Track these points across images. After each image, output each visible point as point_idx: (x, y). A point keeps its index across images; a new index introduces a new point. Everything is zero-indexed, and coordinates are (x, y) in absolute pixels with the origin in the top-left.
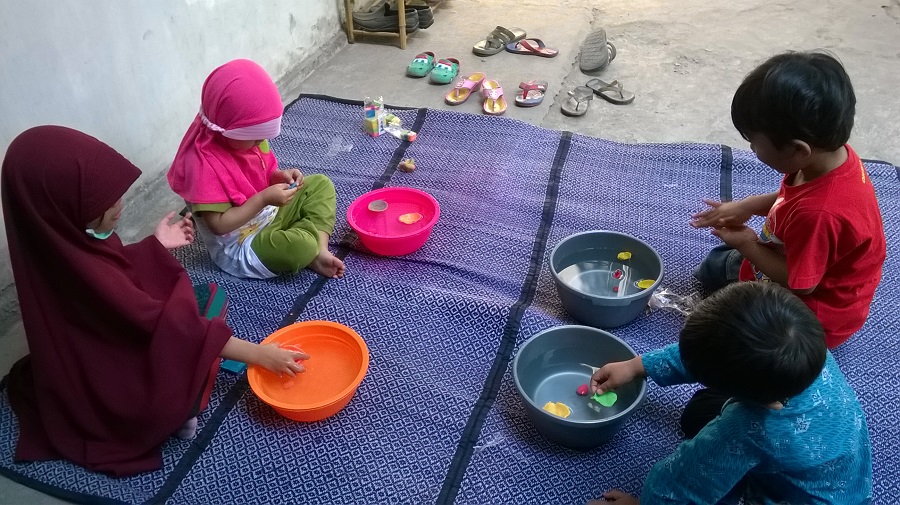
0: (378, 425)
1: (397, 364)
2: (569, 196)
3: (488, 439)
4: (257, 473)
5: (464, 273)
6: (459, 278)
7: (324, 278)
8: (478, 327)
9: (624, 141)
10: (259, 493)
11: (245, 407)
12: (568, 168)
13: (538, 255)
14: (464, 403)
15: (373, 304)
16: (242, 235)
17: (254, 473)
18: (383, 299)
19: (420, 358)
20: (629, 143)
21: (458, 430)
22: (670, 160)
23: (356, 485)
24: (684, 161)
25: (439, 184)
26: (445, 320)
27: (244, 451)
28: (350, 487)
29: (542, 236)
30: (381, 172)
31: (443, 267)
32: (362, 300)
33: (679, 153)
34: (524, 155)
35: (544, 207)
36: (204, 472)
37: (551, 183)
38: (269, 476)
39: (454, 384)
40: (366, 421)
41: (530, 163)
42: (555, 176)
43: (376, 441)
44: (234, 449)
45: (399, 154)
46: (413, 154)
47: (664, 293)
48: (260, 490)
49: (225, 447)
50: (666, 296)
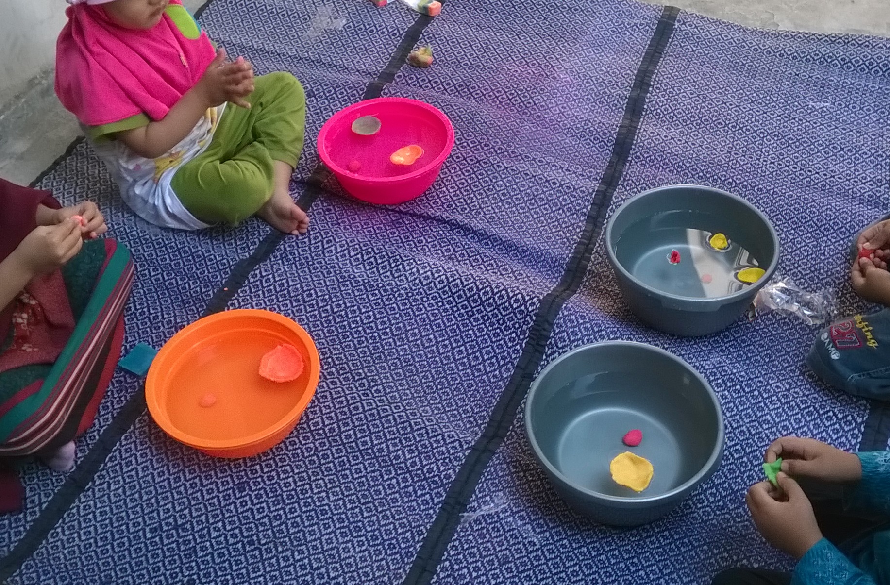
0: (328, 469)
1: (366, 377)
2: (660, 117)
3: (485, 502)
4: (151, 531)
5: (483, 237)
6: (475, 245)
7: (280, 235)
8: (492, 324)
9: (758, 26)
10: (151, 561)
11: (146, 429)
12: (665, 68)
13: (599, 212)
14: (457, 444)
15: (344, 279)
16: (158, 168)
17: (147, 529)
18: (359, 272)
19: (402, 368)
20: (766, 30)
21: (443, 485)
22: (825, 61)
23: (287, 559)
24: (845, 63)
25: (465, 89)
26: (446, 310)
27: (137, 496)
28: (278, 561)
29: (610, 180)
30: (382, 66)
31: (454, 225)
32: (329, 273)
33: (840, 52)
34: (598, 45)
35: (619, 134)
36: (79, 523)
37: (635, 94)
38: (168, 537)
39: (445, 412)
40: (312, 462)
41: (607, 58)
42: (642, 81)
43: (324, 494)
44: (124, 492)
45: (413, 37)
46: (432, 39)
47: (781, 285)
48: (153, 556)
49: (112, 488)
50: (784, 291)
